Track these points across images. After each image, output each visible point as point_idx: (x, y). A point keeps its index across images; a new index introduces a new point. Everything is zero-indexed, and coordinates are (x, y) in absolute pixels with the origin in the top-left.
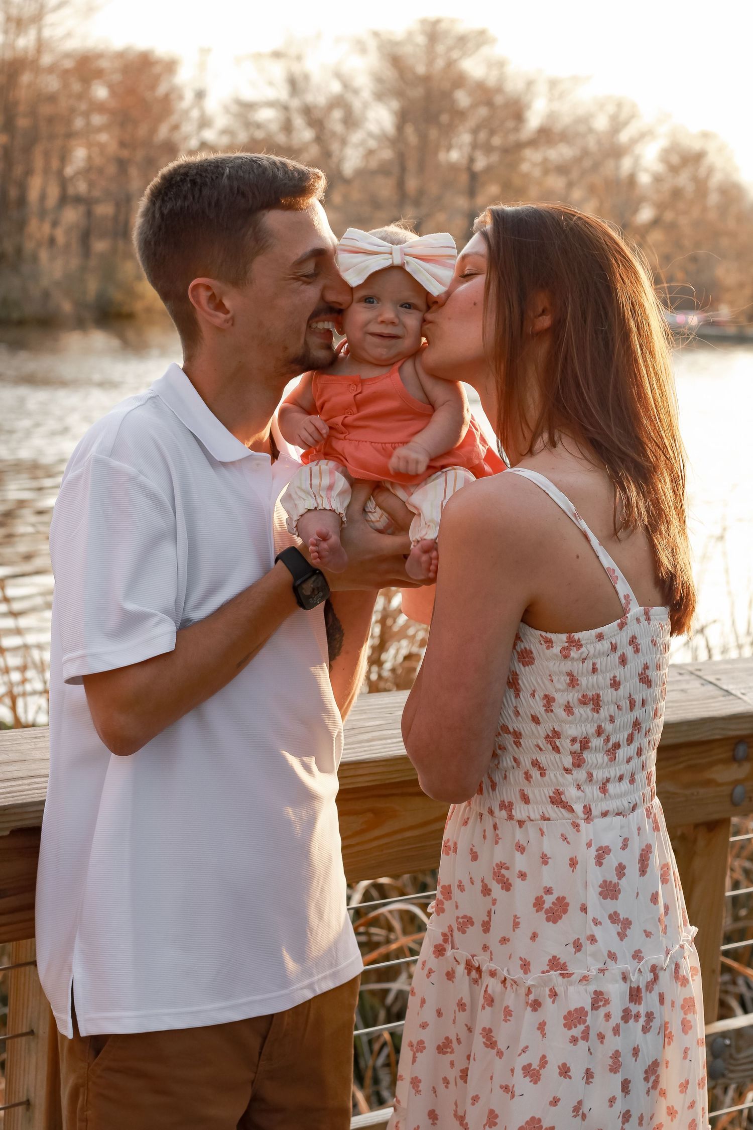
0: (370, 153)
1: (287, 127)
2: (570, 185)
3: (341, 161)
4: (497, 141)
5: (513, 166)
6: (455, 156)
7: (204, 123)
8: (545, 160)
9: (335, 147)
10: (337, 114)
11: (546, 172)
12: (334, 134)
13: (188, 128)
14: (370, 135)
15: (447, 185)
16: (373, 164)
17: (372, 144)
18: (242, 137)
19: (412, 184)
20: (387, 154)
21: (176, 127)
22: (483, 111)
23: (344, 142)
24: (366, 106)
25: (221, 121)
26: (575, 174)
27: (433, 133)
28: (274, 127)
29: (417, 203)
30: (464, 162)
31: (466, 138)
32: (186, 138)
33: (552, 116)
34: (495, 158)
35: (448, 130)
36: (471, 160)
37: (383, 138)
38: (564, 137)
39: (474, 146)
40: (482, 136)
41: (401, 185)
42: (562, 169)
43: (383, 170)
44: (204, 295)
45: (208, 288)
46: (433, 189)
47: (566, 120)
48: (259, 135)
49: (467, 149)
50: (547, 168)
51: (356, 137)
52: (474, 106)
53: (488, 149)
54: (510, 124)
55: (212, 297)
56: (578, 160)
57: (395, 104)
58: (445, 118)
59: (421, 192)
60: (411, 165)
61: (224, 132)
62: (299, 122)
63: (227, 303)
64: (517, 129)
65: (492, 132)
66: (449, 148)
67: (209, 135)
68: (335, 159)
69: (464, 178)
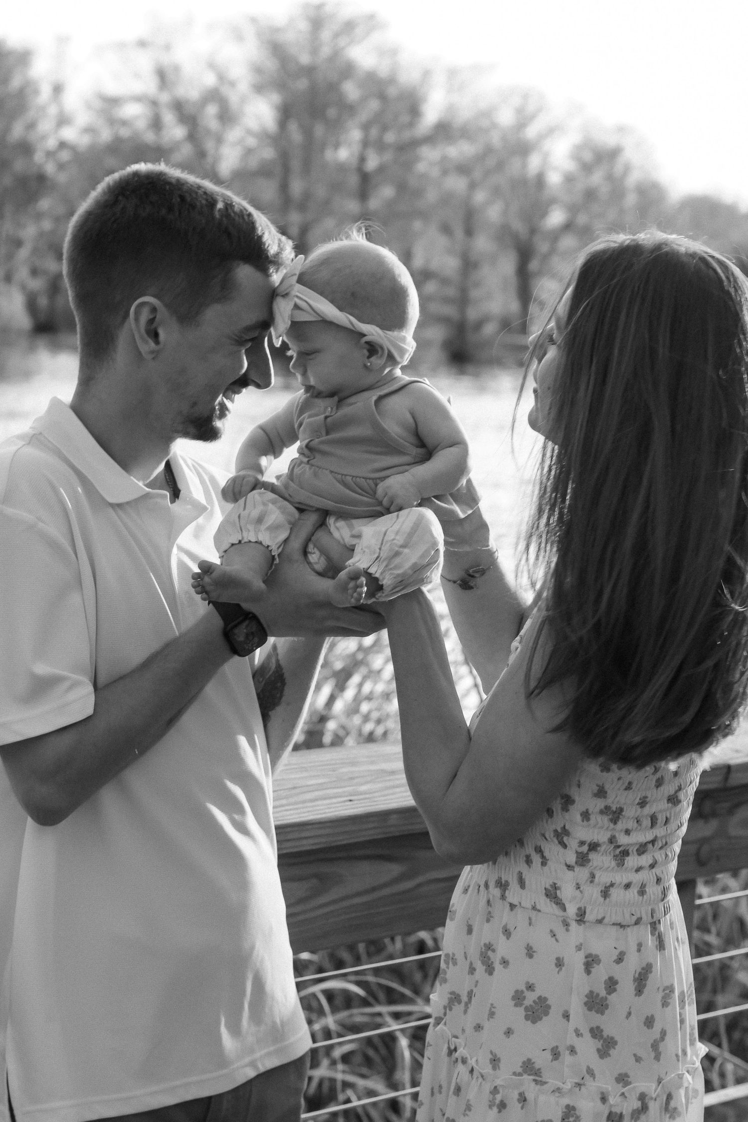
0: (249, 152)
1: (156, 124)
2: (472, 186)
3: (217, 159)
4: (390, 137)
5: (408, 166)
6: (344, 154)
7: (63, 120)
8: (444, 159)
9: (209, 145)
10: (212, 110)
11: (445, 172)
12: (208, 132)
13: (45, 126)
14: (249, 132)
15: (336, 187)
16: (253, 163)
17: (252, 142)
18: (106, 135)
19: (297, 187)
20: (269, 153)
21: (31, 126)
22: (374, 105)
23: (219, 140)
24: (243, 100)
25: (83, 118)
26: (477, 174)
27: (319, 130)
28: (141, 124)
29: (302, 207)
30: (354, 162)
31: (356, 135)
32: (44, 138)
33: (451, 109)
34: (388, 156)
35: (336, 126)
36: (362, 159)
37: (264, 136)
38: (466, 133)
39: (365, 144)
40: (374, 132)
41: (284, 187)
42: (463, 169)
43: (264, 171)
46: (321, 192)
47: (465, 114)
48: (124, 132)
49: (356, 148)
50: (447, 167)
51: (234, 134)
52: (364, 99)
53: (381, 146)
54: (405, 118)
56: (481, 157)
57: (276, 98)
58: (332, 112)
59: (307, 196)
60: (296, 164)
61: (89, 130)
62: (169, 118)
64: (411, 125)
65: (385, 129)
66: (337, 146)
67: (69, 134)
68: (210, 159)
69: (353, 180)
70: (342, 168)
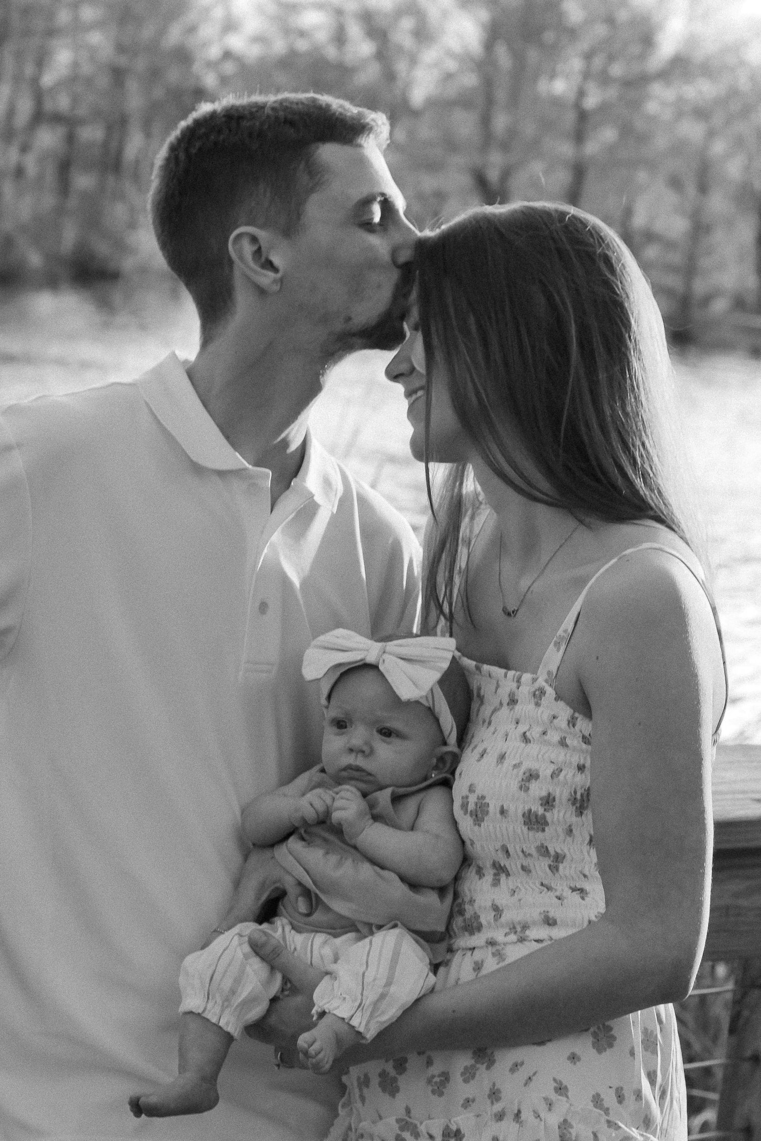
0: (448, 77)
1: (340, 38)
2: (711, 134)
3: (408, 85)
4: (617, 70)
5: (636, 105)
6: (560, 87)
7: (230, 26)
8: (680, 99)
9: (401, 67)
10: (407, 24)
11: (679, 115)
12: (400, 49)
13: (207, 31)
14: (450, 54)
15: (547, 125)
16: (451, 91)
17: (451, 65)
18: (279, 46)
19: (501, 122)
20: (470, 80)
21: (192, 30)
22: (601, 30)
23: (413, 61)
24: (445, 14)
25: (253, 24)
26: (718, 120)
27: (533, 55)
28: (322, 36)
29: (505, 147)
30: (572, 96)
31: (576, 64)
32: (205, 45)
33: (692, 41)
34: (612, 93)
35: (552, 52)
36: (581, 94)
37: (465, 59)
38: (707, 70)
39: (586, 75)
40: (598, 62)
41: (486, 121)
42: (701, 113)
43: (464, 101)
44: (248, 249)
45: (254, 239)
46: (529, 129)
47: (709, 47)
48: (302, 45)
49: (576, 79)
50: (681, 110)
51: (430, 55)
52: (589, 22)
53: (605, 79)
54: (636, 49)
55: (258, 252)
56: (722, 101)
57: (484, 15)
58: (549, 36)
59: (512, 133)
60: (501, 95)
61: (259, 39)
62: (355, 31)
63: (276, 260)
64: (642, 57)
65: (611, 58)
66: (553, 76)
67: (237, 42)
68: (400, 83)
69: (570, 118)
70: (556, 102)
